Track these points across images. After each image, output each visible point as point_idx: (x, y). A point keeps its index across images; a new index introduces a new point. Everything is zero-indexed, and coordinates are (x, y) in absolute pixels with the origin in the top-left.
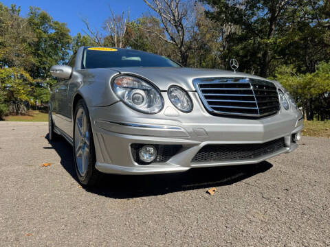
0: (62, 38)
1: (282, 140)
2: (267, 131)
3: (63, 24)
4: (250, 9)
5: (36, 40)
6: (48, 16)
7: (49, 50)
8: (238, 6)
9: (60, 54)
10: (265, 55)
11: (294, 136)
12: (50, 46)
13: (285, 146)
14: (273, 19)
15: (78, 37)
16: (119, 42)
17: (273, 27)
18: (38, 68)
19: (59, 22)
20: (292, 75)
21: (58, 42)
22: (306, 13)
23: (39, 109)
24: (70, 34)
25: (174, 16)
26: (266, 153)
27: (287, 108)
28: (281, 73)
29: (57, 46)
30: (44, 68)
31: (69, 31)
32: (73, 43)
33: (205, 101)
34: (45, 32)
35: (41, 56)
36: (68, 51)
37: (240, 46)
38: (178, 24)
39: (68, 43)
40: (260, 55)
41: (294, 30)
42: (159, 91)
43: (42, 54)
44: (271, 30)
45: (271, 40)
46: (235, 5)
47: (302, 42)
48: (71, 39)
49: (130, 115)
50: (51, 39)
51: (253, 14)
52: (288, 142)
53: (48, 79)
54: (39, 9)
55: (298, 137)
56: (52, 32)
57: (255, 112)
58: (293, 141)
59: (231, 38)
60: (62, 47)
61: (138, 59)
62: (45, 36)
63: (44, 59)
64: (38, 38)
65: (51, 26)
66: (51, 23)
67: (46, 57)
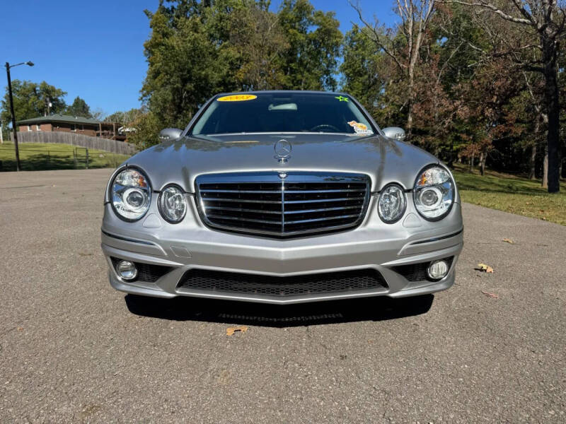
0: (326, 38)
3: (330, 15)
5: (288, 46)
6: (308, 4)
7: (307, 59)
9: (324, 65)
12: (308, 53)
15: (354, 32)
19: (323, 11)
24: (339, 30)
27: (390, 220)
32: (344, 44)
33: (204, 208)
34: (301, 32)
35: (295, 72)
36: (337, 59)
39: (336, 44)
42: (152, 193)
43: (296, 68)
48: (341, 37)
50: (311, 41)
60: (327, 53)
61: (292, 107)
62: (302, 38)
63: (299, 76)
64: (291, 43)
65: (311, 20)
66: (312, 16)
67: (302, 73)
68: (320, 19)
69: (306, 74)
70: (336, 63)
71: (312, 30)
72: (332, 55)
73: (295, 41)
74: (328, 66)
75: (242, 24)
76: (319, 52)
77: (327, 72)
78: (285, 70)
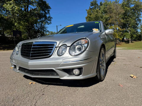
53: (129, 28)
61: (83, 26)
62: (129, 9)
63: (128, 20)
64: (125, 11)
65: (132, 3)
66: (132, 2)
67: (129, 19)
68: (135, 3)
69: (130, 19)
70: (141, 14)
71: (132, 6)
72: (139, 12)
73: (127, 10)
74: (138, 16)
75: (110, 8)
76: (135, 12)
77: (138, 17)
78: (123, 18)
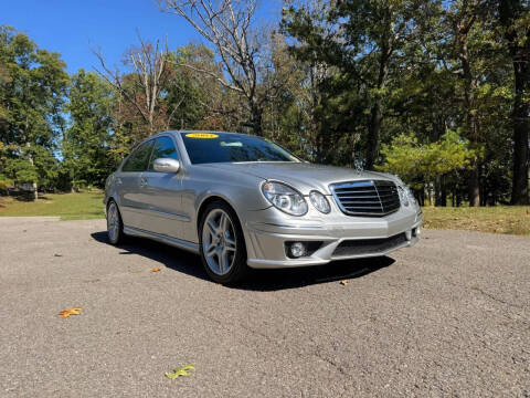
0: (52, 76)
1: (404, 235)
2: (391, 227)
3: (55, 55)
4: (352, 43)
6: (30, 40)
7: (31, 96)
8: (334, 39)
9: (50, 103)
10: (375, 110)
11: (414, 230)
12: (32, 89)
13: (406, 240)
14: (384, 58)
15: (80, 76)
16: (151, 85)
17: (385, 69)
18: (12, 126)
19: (47, 50)
20: (413, 146)
21: (45, 84)
22: (429, 51)
23: (13, 194)
24: (65, 70)
25: (240, 50)
26: (390, 246)
27: (407, 205)
28: (398, 144)
29: (43, 90)
30: (23, 127)
31: (65, 66)
32: (71, 85)
33: (340, 203)
34: (23, 68)
35: (17, 107)
36: (63, 98)
37: (339, 99)
38: (247, 62)
39: (64, 84)
40: (367, 112)
41: (413, 77)
42: (302, 196)
43: (19, 103)
44: (382, 74)
45: (383, 90)
46: (331, 36)
47: (425, 95)
48: (68, 78)
49: (281, 217)
50: (35, 79)
51: (356, 51)
52: (409, 236)
53: (28, 144)
54: (11, 29)
55: (418, 232)
56: (35, 66)
57: (380, 211)
58: (414, 235)
59: (325, 86)
60: (53, 91)
62: (25, 74)
64: (12, 77)
65: (35, 57)
67: (26, 109)
68: (44, 58)
69: (31, 110)
70: (64, 102)
73: (16, 76)
74: (55, 105)
77: (55, 111)
